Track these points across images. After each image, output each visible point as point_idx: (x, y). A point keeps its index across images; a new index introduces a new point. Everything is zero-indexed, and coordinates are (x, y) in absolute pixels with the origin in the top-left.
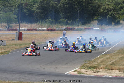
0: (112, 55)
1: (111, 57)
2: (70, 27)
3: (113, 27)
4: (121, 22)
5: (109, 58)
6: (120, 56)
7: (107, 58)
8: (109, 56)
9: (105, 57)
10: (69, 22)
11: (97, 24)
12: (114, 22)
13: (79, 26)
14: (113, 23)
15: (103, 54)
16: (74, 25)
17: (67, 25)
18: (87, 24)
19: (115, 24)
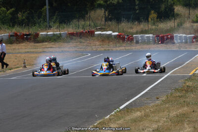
0: (148, 111)
1: (147, 116)
2: (25, 31)
3: (154, 27)
4: (178, 9)
5: (140, 119)
6: (173, 114)
7: (135, 121)
8: (138, 114)
9: (128, 118)
10: (20, 15)
11: (106, 20)
12: (155, 12)
13: (50, 27)
14: (153, 15)
15: (121, 107)
16: (34, 24)
17: (13, 26)
18: (74, 21)
19: (157, 18)
